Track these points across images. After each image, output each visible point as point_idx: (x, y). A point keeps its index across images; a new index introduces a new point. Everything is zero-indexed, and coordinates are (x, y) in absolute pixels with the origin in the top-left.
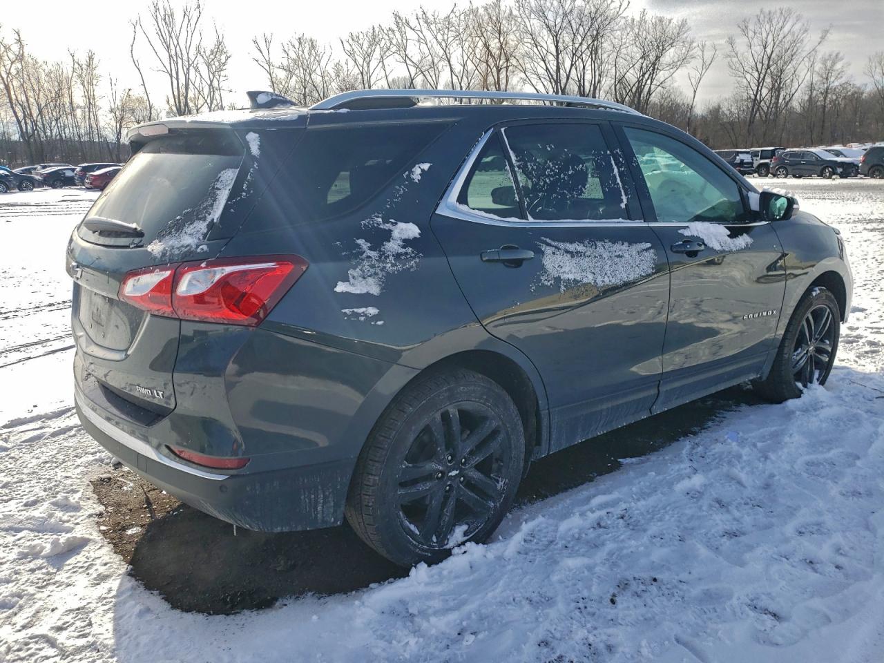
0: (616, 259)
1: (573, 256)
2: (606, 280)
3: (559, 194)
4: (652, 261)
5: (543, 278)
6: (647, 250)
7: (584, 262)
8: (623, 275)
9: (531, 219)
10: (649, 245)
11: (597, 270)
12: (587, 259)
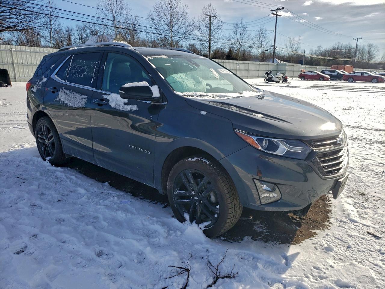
0: (75, 99)
1: (65, 94)
2: (70, 104)
3: (76, 75)
4: (85, 103)
5: (57, 98)
6: (85, 98)
7: (67, 97)
8: (75, 105)
9: (67, 82)
10: (86, 97)
11: (69, 100)
12: (68, 96)
